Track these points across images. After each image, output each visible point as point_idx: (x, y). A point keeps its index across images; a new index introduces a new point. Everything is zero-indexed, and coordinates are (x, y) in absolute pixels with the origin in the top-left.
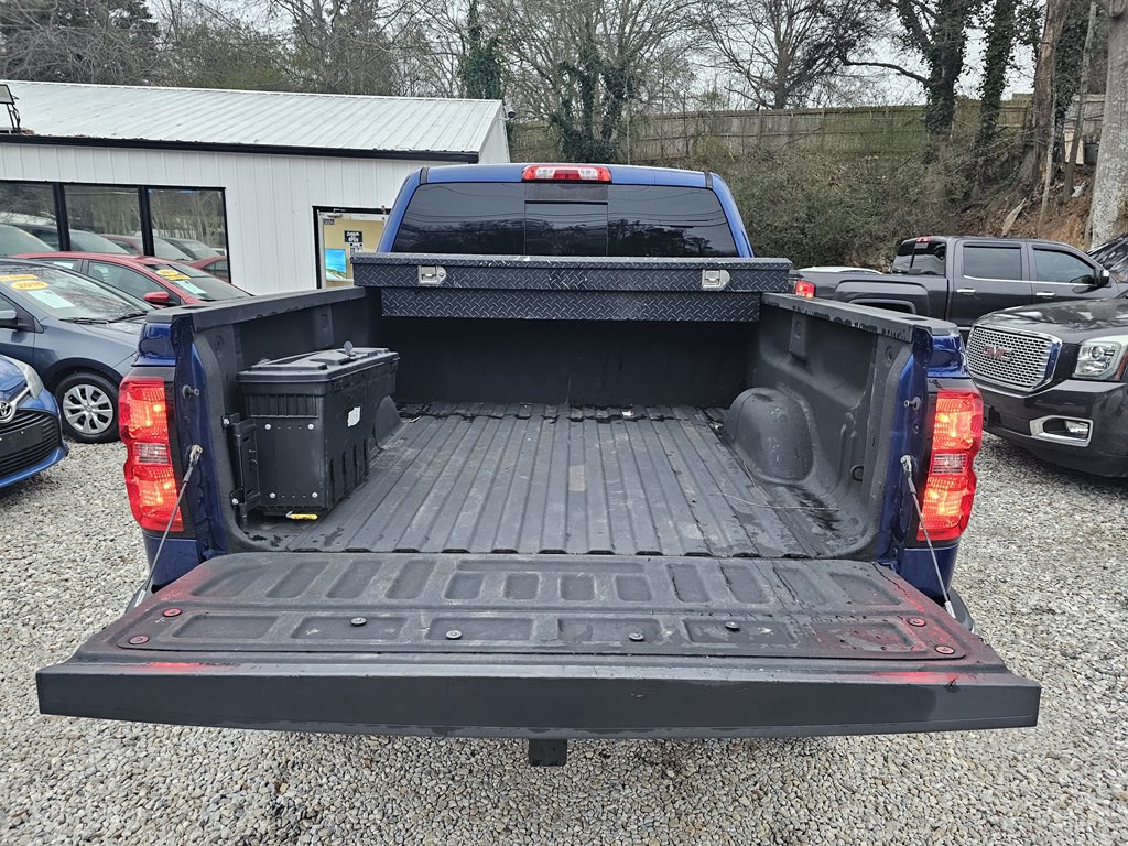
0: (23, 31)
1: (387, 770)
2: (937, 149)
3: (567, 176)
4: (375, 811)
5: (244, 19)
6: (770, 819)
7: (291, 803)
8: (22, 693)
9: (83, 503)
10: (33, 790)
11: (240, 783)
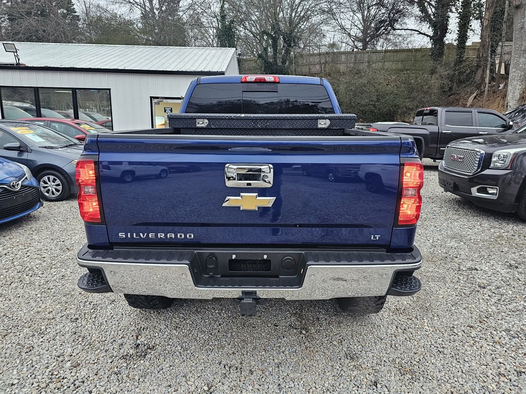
0: (20, 20)
1: (183, 331)
2: (436, 68)
3: (260, 80)
4: (178, 346)
5: (119, 13)
6: (345, 350)
7: (143, 343)
8: (27, 302)
9: (50, 226)
10: (34, 339)
11: (121, 335)
